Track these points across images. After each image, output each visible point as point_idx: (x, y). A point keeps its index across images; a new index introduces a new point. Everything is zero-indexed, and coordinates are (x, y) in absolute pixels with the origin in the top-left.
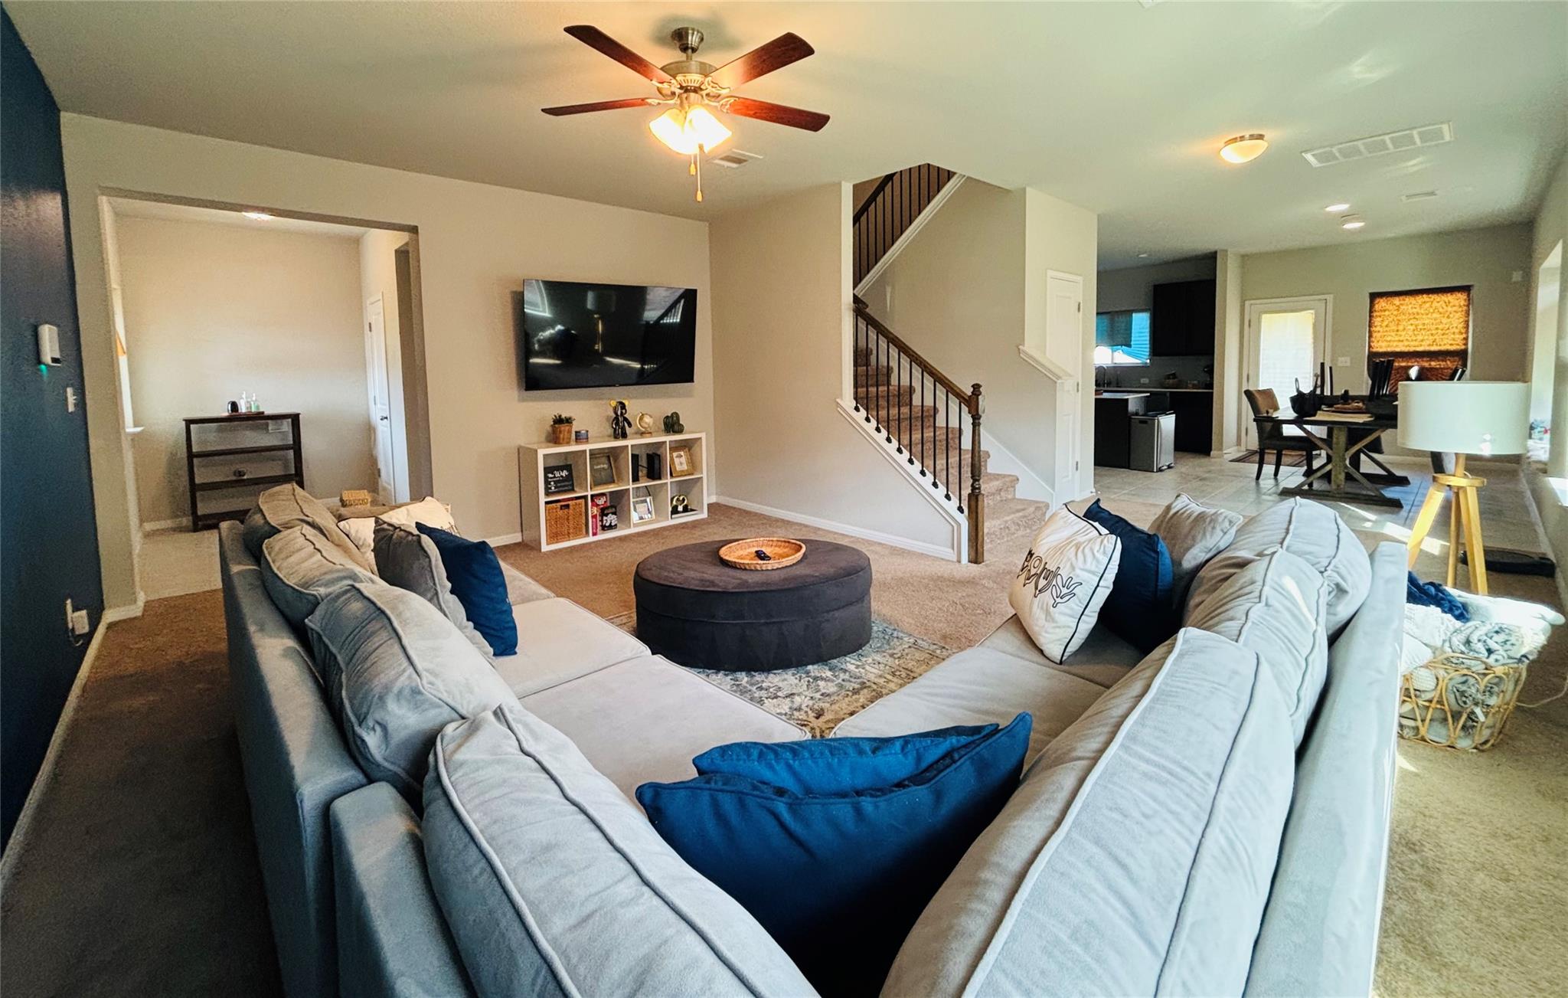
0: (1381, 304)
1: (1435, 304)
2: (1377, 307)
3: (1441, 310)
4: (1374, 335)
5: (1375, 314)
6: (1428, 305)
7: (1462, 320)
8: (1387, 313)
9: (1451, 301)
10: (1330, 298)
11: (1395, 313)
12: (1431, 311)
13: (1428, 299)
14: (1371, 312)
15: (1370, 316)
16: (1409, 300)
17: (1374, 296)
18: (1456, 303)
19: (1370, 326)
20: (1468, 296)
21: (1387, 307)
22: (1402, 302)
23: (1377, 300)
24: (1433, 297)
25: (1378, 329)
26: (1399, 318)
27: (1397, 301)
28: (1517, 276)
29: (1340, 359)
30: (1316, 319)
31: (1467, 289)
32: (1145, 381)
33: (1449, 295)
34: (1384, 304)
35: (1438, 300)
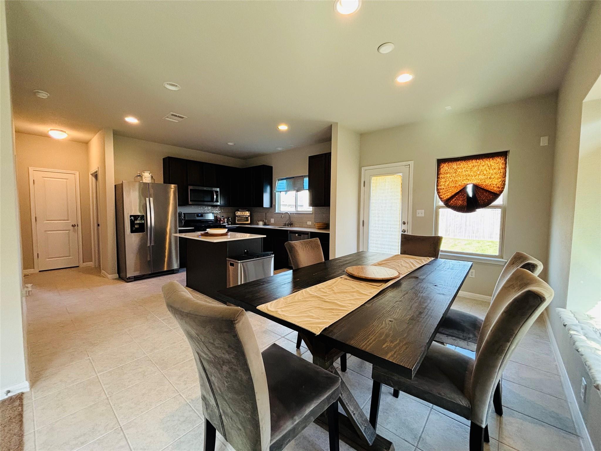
0: (445, 167)
1: (481, 168)
2: (442, 171)
3: (485, 172)
4: (441, 191)
5: (440, 176)
6: (476, 168)
7: (500, 180)
8: (448, 175)
9: (493, 164)
10: (411, 163)
11: (454, 175)
12: (478, 173)
13: (476, 164)
14: (438, 174)
15: (438, 178)
16: (463, 165)
17: (440, 162)
18: (496, 166)
19: (437, 186)
20: (505, 161)
21: (449, 171)
22: (459, 166)
23: (443, 165)
24: (480, 161)
25: (443, 187)
26: (456, 179)
27: (454, 165)
28: (544, 141)
29: (418, 211)
30: (403, 180)
31: (504, 154)
32: (309, 223)
33: (491, 159)
34: (446, 168)
35: (483, 164)
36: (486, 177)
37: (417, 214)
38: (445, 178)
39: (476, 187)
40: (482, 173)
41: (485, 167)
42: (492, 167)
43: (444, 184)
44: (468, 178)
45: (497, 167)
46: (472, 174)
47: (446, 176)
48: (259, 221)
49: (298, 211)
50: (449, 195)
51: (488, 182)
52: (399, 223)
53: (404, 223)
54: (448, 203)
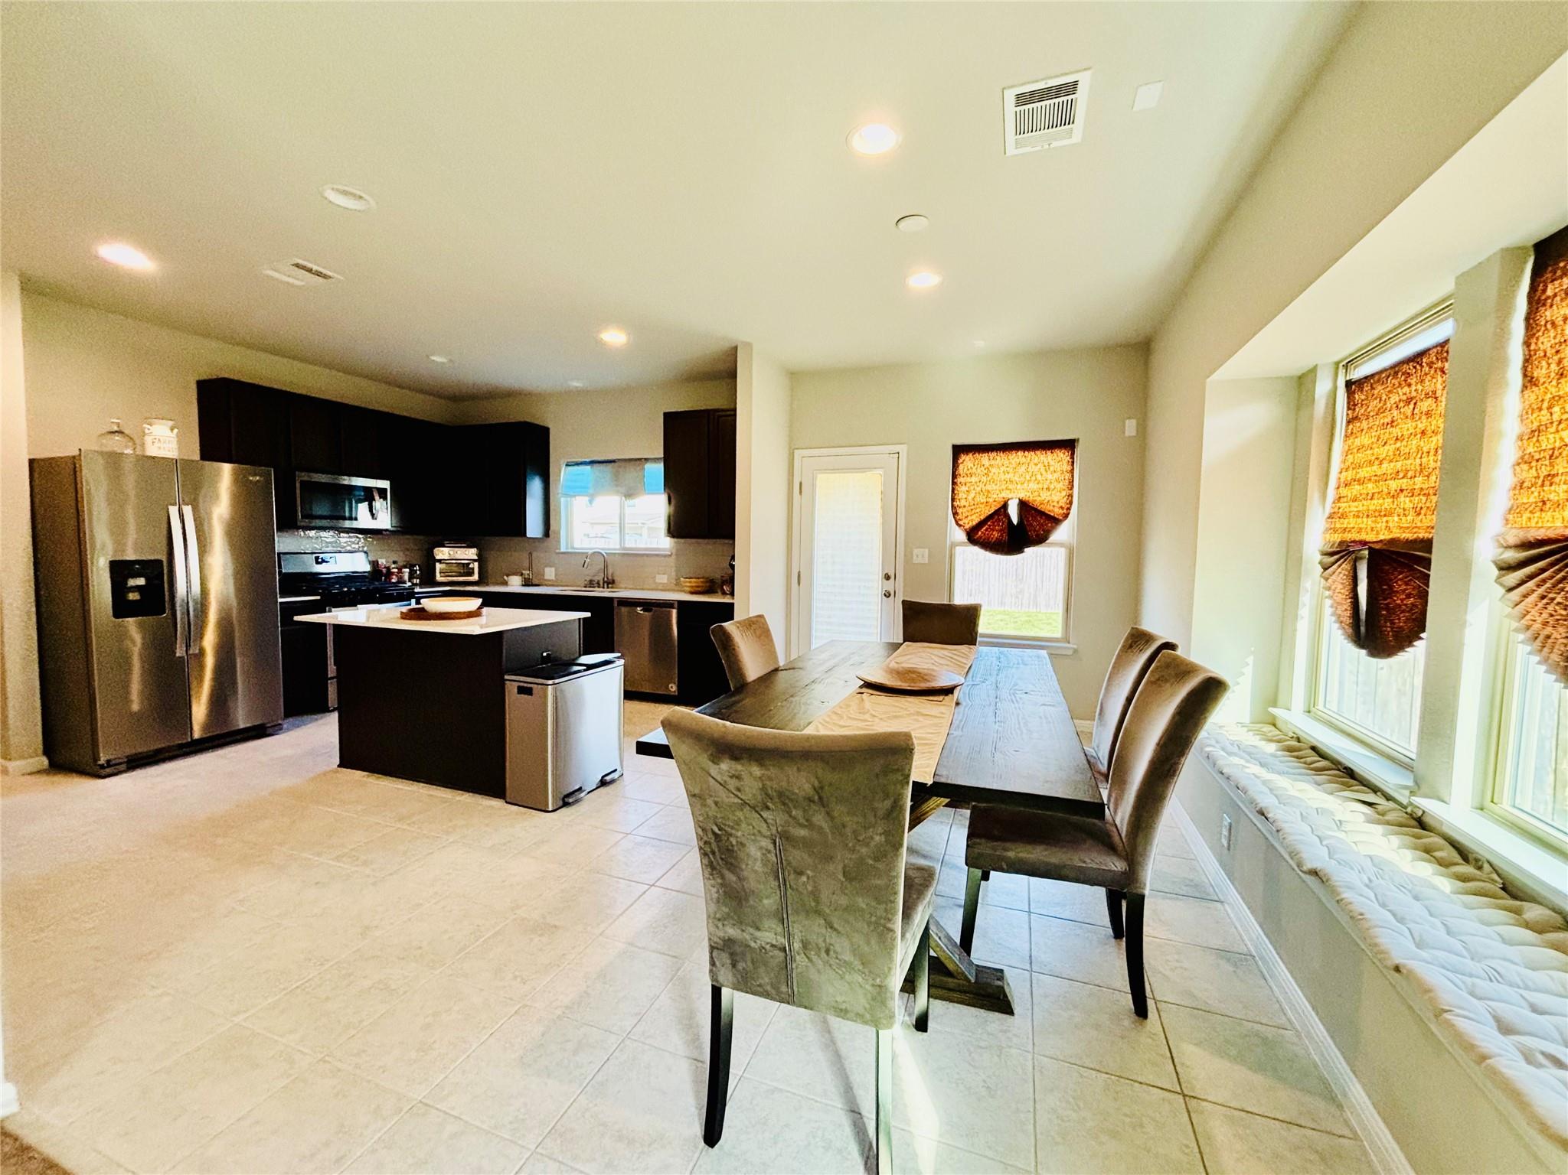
0: (967, 461)
1: (1033, 468)
2: (961, 469)
3: (1039, 477)
4: (959, 511)
5: (959, 480)
6: (1023, 468)
7: (1064, 493)
8: (973, 479)
9: (1052, 463)
10: (903, 449)
11: (984, 479)
12: (1028, 478)
13: (1023, 460)
14: (954, 476)
15: (954, 483)
16: (1000, 459)
17: (959, 450)
18: (1057, 466)
19: (953, 500)
20: (1072, 457)
21: (974, 470)
22: (993, 462)
23: (963, 457)
24: (1030, 455)
25: (963, 503)
26: (988, 487)
27: (985, 459)
28: (1131, 427)
29: (916, 551)
30: (884, 484)
31: (1069, 445)
32: (663, 579)
33: (1049, 453)
34: (970, 465)
35: (1036, 461)
36: (1040, 486)
37: (915, 557)
38: (968, 485)
39: (1024, 505)
40: (1033, 478)
41: (1038, 467)
42: (1052, 469)
43: (965, 496)
44: (1010, 487)
45: (1059, 469)
46: (1017, 479)
47: (969, 479)
48: (508, 576)
49: (625, 549)
50: (975, 520)
51: (1045, 496)
52: (880, 576)
53: (887, 577)
54: (974, 536)
